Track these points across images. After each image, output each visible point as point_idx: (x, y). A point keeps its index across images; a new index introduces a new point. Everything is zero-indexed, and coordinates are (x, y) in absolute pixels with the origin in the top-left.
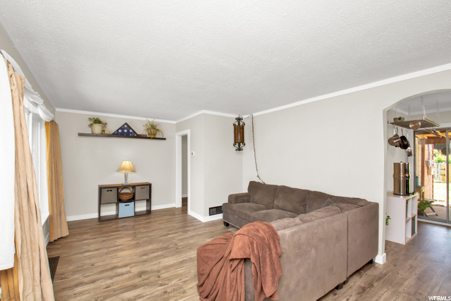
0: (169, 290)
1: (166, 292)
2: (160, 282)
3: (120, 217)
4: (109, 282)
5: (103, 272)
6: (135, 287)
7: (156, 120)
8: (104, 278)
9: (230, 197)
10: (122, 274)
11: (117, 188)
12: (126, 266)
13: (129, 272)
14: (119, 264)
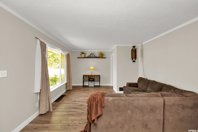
0: (84, 112)
1: (83, 113)
2: (84, 109)
3: (89, 86)
4: (71, 105)
5: (72, 102)
6: (76, 108)
7: (102, 51)
8: (71, 103)
9: (127, 83)
10: (76, 104)
11: (89, 76)
12: (79, 102)
13: (78, 104)
14: (78, 101)
